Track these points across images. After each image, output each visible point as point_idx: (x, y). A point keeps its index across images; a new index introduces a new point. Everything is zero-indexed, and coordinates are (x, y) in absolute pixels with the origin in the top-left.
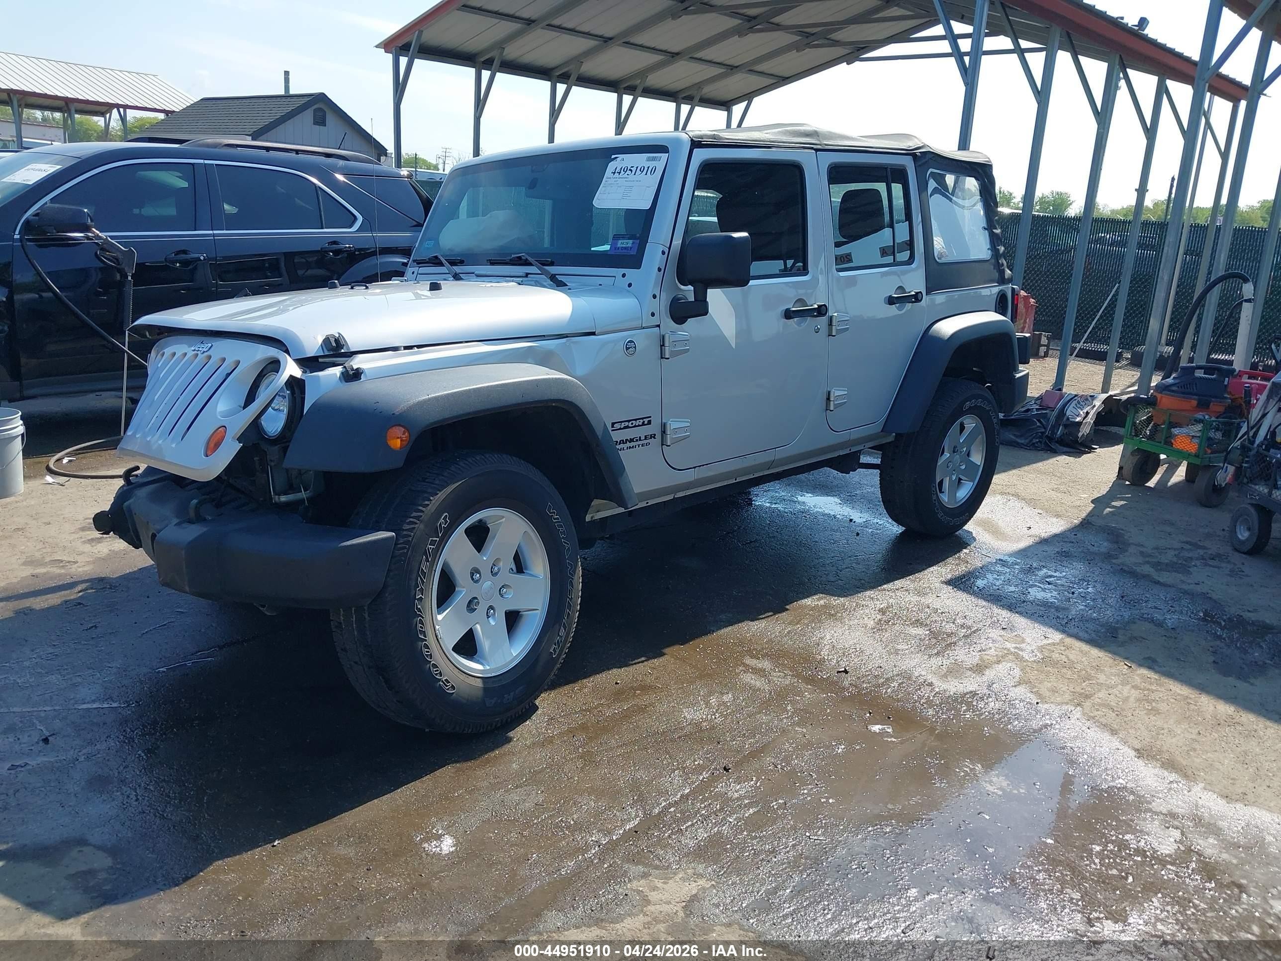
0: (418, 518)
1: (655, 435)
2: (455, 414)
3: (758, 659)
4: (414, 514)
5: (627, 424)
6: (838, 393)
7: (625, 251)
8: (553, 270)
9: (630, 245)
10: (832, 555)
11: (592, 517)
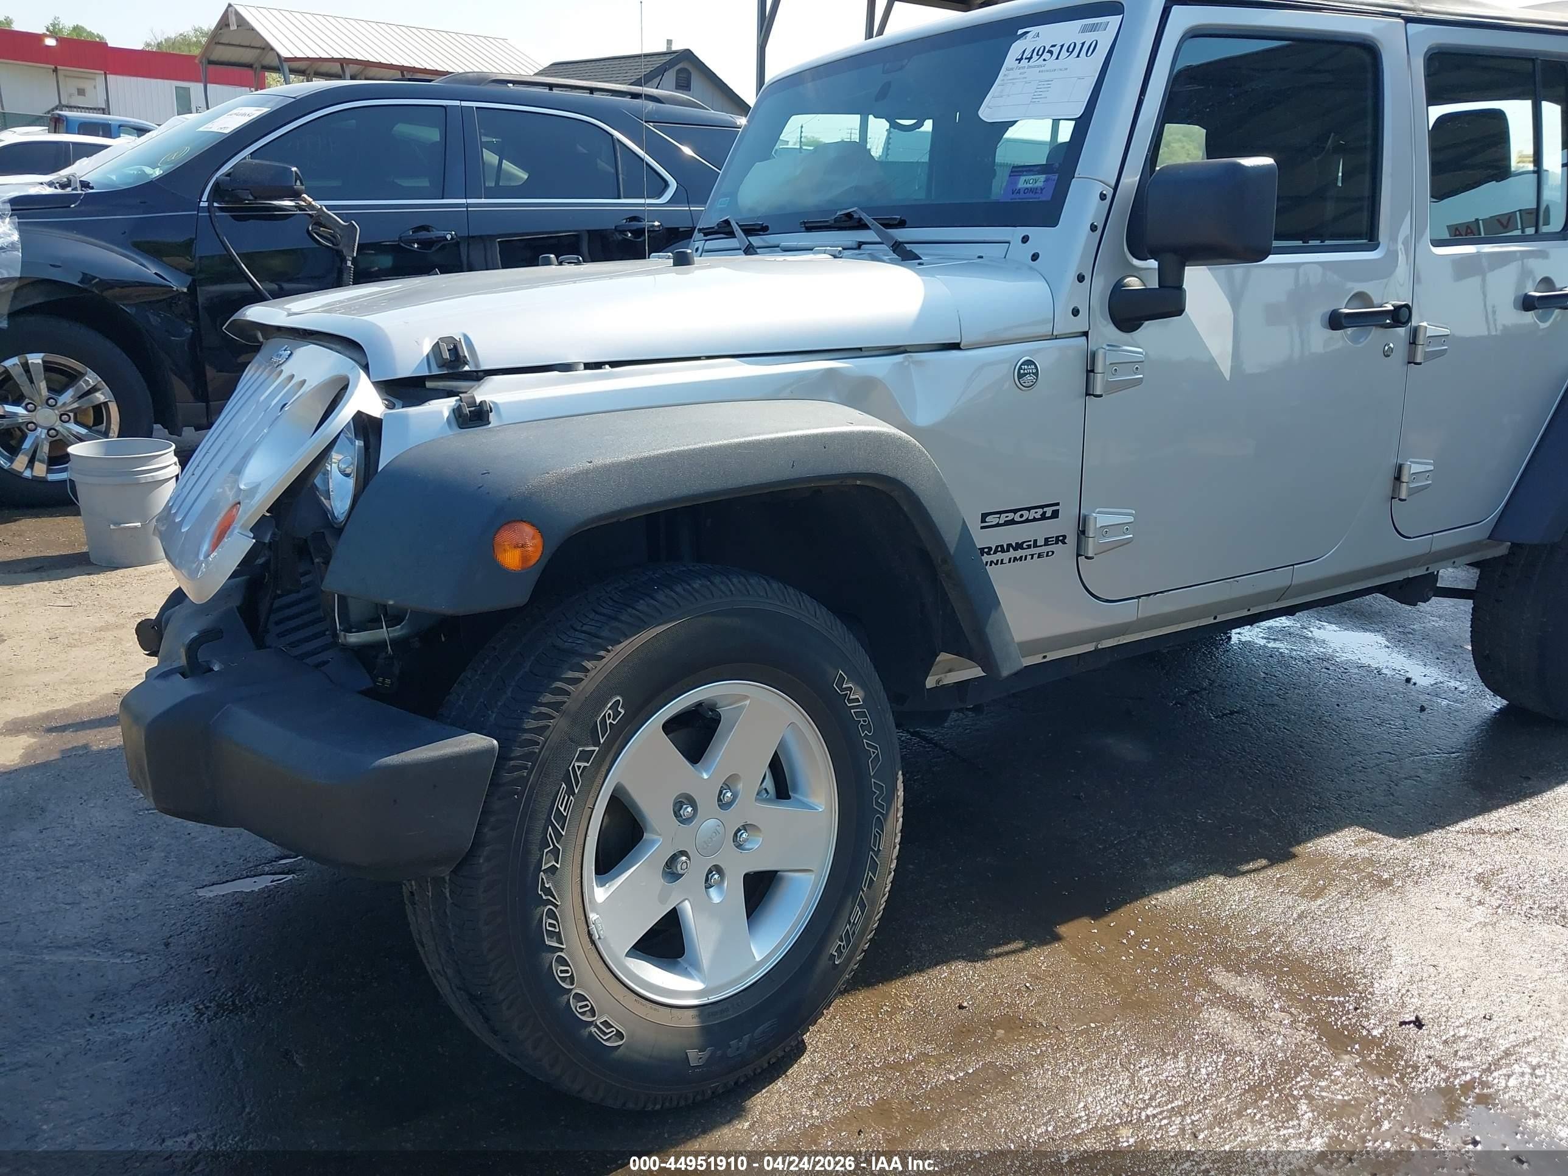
0: (556, 706)
1: (1064, 537)
2: (645, 500)
3: (1239, 973)
4: (548, 698)
5: (1011, 516)
6: (1416, 468)
7: (1031, 195)
8: (901, 234)
9: (1040, 184)
10: (1379, 749)
11: (938, 682)
